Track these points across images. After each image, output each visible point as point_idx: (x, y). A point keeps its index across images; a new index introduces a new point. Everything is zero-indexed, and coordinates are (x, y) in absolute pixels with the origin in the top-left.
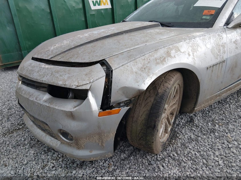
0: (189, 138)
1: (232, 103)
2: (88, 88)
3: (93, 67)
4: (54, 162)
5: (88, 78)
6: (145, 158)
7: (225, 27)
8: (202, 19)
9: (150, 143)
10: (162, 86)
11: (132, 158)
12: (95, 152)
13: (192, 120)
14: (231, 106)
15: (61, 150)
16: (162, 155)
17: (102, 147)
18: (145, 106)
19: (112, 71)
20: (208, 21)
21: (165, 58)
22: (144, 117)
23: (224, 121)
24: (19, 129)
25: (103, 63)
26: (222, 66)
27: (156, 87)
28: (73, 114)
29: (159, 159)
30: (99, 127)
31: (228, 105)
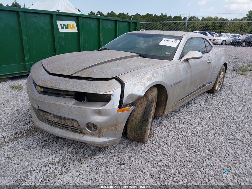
0: (161, 133)
1: (183, 112)
2: (112, 94)
3: (110, 81)
4: (70, 155)
5: (111, 88)
6: (137, 146)
7: (179, 60)
8: (166, 54)
9: (144, 132)
10: (150, 95)
11: (128, 147)
12: (110, 139)
13: (161, 123)
14: (183, 114)
15: (84, 140)
16: (147, 143)
17: (115, 135)
18: (141, 107)
19: (124, 84)
20: (169, 56)
21: (152, 78)
22: (141, 114)
23: (181, 123)
24: (18, 137)
25: (117, 78)
26: (179, 85)
27: (146, 95)
28: (101, 111)
29: (146, 146)
30: (116, 120)
31: (181, 113)
